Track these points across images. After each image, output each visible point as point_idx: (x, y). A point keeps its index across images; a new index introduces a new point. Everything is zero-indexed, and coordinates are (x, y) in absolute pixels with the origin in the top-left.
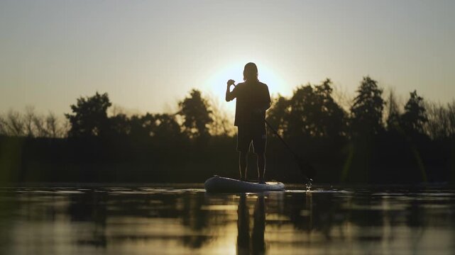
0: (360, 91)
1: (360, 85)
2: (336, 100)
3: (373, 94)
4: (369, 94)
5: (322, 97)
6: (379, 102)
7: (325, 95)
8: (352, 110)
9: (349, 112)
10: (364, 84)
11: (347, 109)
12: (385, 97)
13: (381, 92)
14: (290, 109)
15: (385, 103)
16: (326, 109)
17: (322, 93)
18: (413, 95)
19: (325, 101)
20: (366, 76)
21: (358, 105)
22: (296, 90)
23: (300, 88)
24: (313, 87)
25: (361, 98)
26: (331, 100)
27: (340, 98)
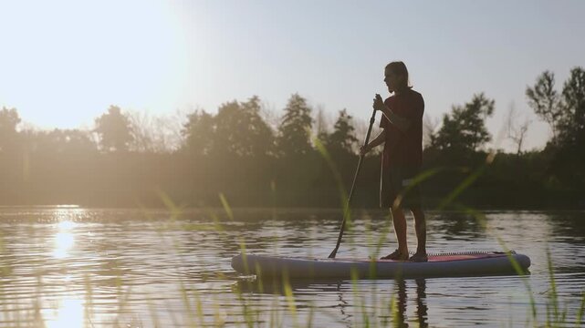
0: (288, 109)
1: (287, 102)
2: (264, 118)
3: (301, 112)
4: (298, 112)
5: (250, 116)
6: (308, 120)
7: (252, 113)
8: (281, 129)
9: (277, 131)
10: (292, 102)
11: (274, 127)
12: (314, 115)
13: (309, 110)
14: (215, 127)
15: (314, 122)
16: (253, 128)
17: (249, 112)
18: (342, 114)
19: (252, 119)
20: (294, 93)
21: (286, 124)
22: (221, 106)
23: (226, 104)
24: (240, 104)
25: (290, 116)
26: (259, 118)
27: (267, 116)
